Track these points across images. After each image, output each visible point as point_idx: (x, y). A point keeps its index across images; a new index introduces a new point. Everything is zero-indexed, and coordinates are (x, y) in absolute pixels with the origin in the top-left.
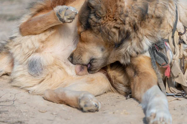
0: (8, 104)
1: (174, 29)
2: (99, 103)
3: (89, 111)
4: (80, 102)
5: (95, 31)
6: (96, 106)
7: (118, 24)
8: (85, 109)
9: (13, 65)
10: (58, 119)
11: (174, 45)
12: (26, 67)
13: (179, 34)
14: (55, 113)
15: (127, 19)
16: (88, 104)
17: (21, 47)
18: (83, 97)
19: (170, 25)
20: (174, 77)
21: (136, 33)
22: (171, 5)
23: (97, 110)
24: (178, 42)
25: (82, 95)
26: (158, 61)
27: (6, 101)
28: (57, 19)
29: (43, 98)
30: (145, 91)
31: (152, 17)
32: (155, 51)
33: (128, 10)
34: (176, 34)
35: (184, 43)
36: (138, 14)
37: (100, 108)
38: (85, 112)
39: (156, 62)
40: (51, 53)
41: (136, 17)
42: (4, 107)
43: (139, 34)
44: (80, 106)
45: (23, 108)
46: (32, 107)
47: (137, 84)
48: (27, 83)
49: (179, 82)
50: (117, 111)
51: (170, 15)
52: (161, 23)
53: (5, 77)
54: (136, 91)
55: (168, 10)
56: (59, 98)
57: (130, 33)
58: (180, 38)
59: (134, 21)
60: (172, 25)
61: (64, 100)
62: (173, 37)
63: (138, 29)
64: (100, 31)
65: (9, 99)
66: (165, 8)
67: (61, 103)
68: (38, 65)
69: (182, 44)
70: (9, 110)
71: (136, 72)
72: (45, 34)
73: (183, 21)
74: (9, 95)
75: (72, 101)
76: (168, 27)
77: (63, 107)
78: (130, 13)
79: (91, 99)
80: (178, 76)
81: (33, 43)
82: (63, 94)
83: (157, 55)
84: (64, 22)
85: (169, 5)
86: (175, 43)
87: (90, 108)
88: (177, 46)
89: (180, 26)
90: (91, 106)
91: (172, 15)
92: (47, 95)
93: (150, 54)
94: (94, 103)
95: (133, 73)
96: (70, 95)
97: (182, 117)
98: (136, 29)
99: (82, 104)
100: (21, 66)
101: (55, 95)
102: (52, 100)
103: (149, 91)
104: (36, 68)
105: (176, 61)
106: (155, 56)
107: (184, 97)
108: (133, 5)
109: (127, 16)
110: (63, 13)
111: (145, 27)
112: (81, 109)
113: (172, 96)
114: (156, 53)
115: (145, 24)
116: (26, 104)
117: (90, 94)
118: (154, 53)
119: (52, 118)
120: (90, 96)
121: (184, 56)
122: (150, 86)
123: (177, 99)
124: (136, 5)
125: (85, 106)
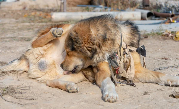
0: (26, 88)
1: (121, 46)
2: (78, 88)
3: (73, 92)
4: (67, 87)
5: (78, 51)
6: (77, 89)
7: (90, 45)
8: (70, 91)
9: (29, 66)
10: (55, 97)
11: (121, 56)
12: (37, 66)
13: (123, 49)
14: (53, 94)
15: (95, 42)
16: (72, 89)
17: (33, 55)
18: (69, 85)
19: (118, 44)
20: (120, 73)
21: (101, 50)
22: (118, 33)
23: (77, 92)
24: (123, 54)
25: (68, 83)
26: (112, 65)
27: (25, 87)
28: (52, 36)
29: (46, 85)
30: (102, 81)
31: (109, 40)
32: (111, 59)
33: (95, 37)
34: (122, 49)
35: (126, 54)
36: (101, 38)
37: (78, 90)
38: (70, 93)
39: (112, 66)
40: (51, 58)
41: (99, 40)
42: (24, 90)
43: (102, 50)
44: (67, 90)
45: (35, 91)
46: (40, 90)
47: (98, 77)
48: (38, 75)
49: (124, 76)
50: (88, 92)
51: (118, 39)
52: (114, 43)
53: (25, 73)
54: (97, 81)
55: (117, 36)
56: (55, 85)
57: (97, 49)
58: (124, 51)
59: (99, 42)
60: (119, 44)
61: (58, 86)
62: (120, 51)
63: (101, 47)
64: (81, 51)
65: (27, 86)
66: (115, 35)
67: (56, 88)
68: (45, 65)
69: (126, 55)
70: (27, 92)
71: (98, 70)
72: (47, 46)
73: (126, 42)
74: (27, 83)
75: (63, 86)
76: (117, 45)
77: (57, 90)
78: (96, 38)
79: (74, 85)
80: (122, 73)
81: (40, 52)
82: (58, 83)
83: (112, 62)
84: (56, 37)
85: (117, 33)
86: (121, 54)
87: (73, 91)
88: (122, 56)
89: (124, 44)
90: (74, 89)
91: (119, 38)
92: (49, 83)
93: (108, 61)
94: (75, 88)
95: (97, 71)
96: (61, 83)
97: (125, 95)
98: (100, 47)
99: (68, 88)
100: (34, 66)
101: (53, 83)
102: (51, 86)
103: (105, 81)
104: (43, 66)
105: (121, 65)
106: (111, 62)
107: (126, 84)
108: (97, 34)
109: (95, 40)
110: (56, 31)
111: (105, 46)
112: (68, 91)
113: (120, 83)
114: (111, 60)
115: (106, 44)
116: (36, 89)
117: (73, 82)
118: (110, 60)
119: (51, 97)
120: (73, 84)
121: (126, 61)
122: (105, 78)
123: (122, 85)
124: (99, 33)
125: (70, 89)
